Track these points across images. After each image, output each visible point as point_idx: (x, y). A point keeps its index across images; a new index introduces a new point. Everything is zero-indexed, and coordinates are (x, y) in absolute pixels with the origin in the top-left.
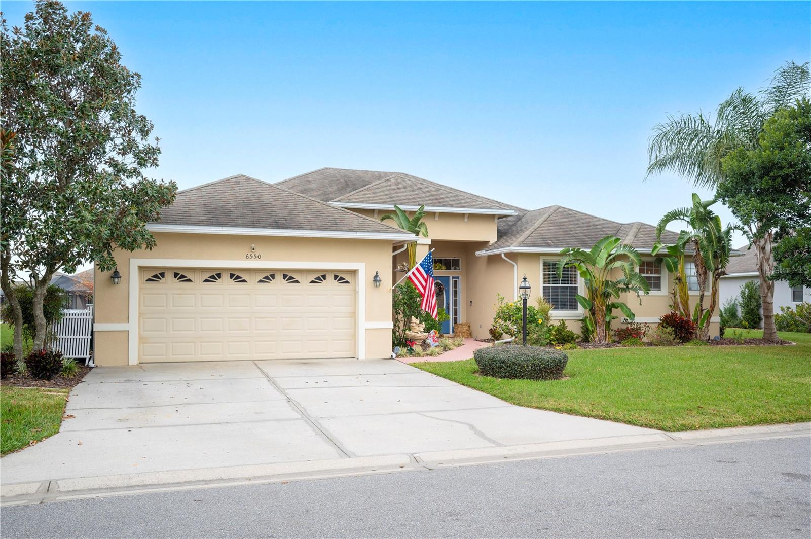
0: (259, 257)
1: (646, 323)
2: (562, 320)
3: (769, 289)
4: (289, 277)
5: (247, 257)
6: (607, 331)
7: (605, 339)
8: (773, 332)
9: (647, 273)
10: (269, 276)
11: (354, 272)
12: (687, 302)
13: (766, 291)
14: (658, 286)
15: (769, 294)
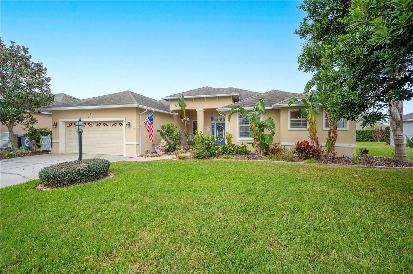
0: (92, 117)
1: (284, 146)
2: (243, 143)
3: (398, 126)
4: (105, 124)
5: (89, 117)
6: (261, 150)
7: (261, 153)
8: (403, 156)
9: (297, 118)
10: (99, 124)
11: (122, 121)
12: (315, 134)
13: (395, 126)
14: (305, 125)
15: (399, 129)
